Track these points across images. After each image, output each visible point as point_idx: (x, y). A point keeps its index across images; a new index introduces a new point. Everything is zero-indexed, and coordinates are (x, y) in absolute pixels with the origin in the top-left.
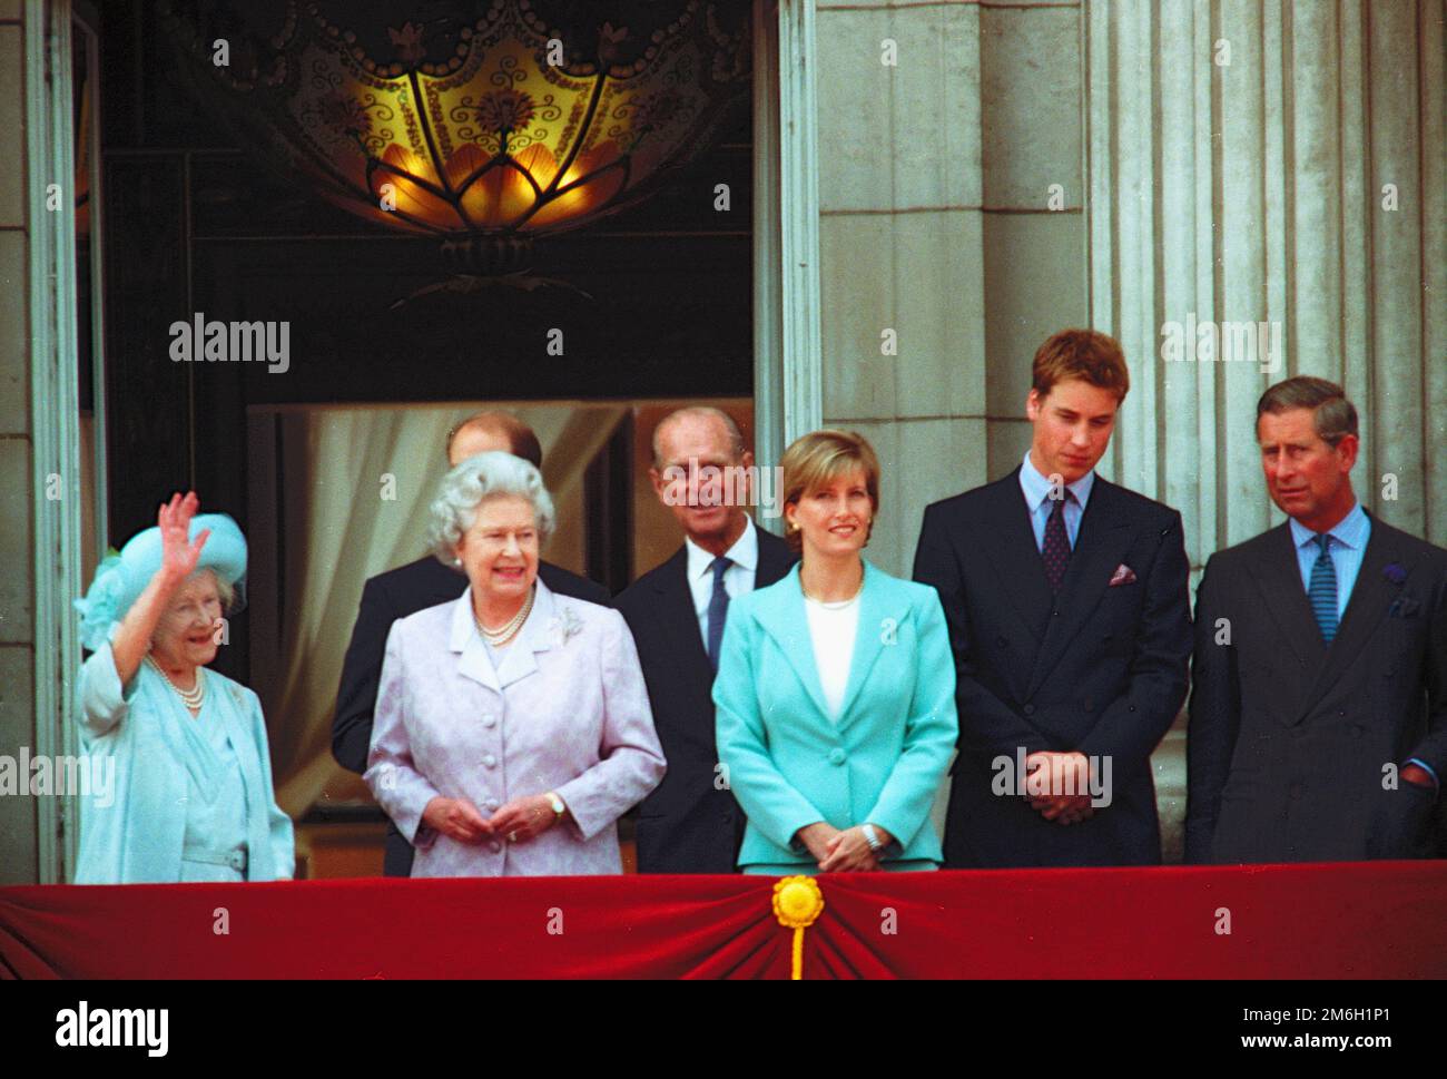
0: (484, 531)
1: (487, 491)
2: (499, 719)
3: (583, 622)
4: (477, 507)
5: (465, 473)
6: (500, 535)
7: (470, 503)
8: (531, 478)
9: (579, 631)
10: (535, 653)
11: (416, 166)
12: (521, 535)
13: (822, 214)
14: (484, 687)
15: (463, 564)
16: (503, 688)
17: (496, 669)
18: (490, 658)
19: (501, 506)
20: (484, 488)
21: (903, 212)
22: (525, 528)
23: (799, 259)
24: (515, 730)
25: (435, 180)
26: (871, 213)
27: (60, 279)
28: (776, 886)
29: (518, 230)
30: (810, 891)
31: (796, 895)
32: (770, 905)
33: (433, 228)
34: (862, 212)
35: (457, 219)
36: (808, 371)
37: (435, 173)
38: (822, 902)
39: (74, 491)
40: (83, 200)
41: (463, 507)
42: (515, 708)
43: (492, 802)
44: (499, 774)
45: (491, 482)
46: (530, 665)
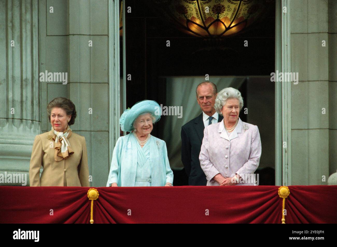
0: (228, 106)
1: (228, 97)
2: (229, 147)
3: (249, 127)
4: (226, 101)
5: (223, 93)
6: (231, 107)
7: (224, 99)
9: (248, 129)
10: (238, 133)
11: (198, 22)
12: (236, 107)
13: (291, 34)
14: (226, 139)
15: (222, 114)
16: (230, 140)
17: (229, 136)
18: (228, 134)
19: (232, 100)
20: (228, 96)
21: (310, 33)
23: (286, 44)
24: (232, 150)
25: (202, 25)
26: (302, 33)
27: (116, 47)
28: (279, 189)
29: (221, 36)
30: (287, 190)
31: (283, 191)
32: (277, 193)
33: (201, 36)
34: (300, 33)
35: (207, 34)
36: (287, 69)
37: (202, 23)
38: (289, 192)
39: (118, 96)
40: (121, 28)
41: (223, 100)
42: (233, 145)
43: (226, 166)
44: (228, 160)
45: (229, 95)
46: (236, 136)
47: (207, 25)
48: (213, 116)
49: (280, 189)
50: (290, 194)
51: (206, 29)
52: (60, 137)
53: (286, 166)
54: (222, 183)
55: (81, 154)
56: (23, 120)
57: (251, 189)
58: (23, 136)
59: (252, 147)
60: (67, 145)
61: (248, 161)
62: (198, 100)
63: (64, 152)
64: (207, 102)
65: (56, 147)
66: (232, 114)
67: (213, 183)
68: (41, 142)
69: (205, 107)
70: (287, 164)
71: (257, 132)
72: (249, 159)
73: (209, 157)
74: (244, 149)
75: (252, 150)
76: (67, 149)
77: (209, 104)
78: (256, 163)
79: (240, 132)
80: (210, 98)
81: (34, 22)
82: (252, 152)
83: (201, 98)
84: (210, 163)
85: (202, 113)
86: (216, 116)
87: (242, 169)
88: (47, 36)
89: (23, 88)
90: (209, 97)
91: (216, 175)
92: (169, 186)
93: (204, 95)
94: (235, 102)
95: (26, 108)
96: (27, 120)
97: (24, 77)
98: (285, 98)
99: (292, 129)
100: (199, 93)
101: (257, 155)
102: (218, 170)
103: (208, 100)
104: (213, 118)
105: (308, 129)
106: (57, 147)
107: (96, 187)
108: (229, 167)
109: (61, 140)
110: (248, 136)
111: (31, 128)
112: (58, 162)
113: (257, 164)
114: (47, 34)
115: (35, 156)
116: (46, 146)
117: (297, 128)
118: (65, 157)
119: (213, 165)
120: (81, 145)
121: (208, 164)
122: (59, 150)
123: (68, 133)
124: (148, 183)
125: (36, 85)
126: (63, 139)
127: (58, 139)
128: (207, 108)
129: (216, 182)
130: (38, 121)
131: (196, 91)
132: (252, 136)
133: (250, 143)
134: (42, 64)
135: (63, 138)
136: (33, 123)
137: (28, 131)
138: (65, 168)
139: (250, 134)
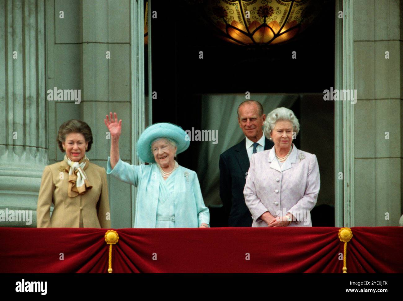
0: (277, 130)
1: (278, 118)
2: (281, 179)
3: (306, 156)
4: (275, 123)
6: (281, 131)
7: (273, 122)
8: (291, 115)
9: (304, 158)
10: (291, 163)
11: (240, 27)
12: (288, 131)
13: (354, 41)
14: (277, 170)
15: (272, 139)
16: (282, 172)
17: (280, 167)
18: (279, 164)
19: (282, 123)
20: (277, 118)
21: (377, 41)
22: (288, 129)
23: (348, 54)
24: (284, 183)
25: (246, 31)
26: (368, 41)
27: (140, 57)
28: (339, 230)
29: (269, 45)
30: (349, 232)
31: (345, 233)
32: (337, 236)
33: (244, 44)
34: (365, 41)
35: (251, 41)
36: (350, 85)
37: (246, 29)
38: (352, 235)
39: (143, 117)
40: (146, 35)
41: (271, 123)
42: (285, 177)
43: (276, 203)
44: (279, 195)
45: (279, 116)
46: (290, 166)
47: (251, 31)
48: (258, 142)
49: (341, 231)
50: (353, 237)
51: (250, 35)
52: (75, 168)
53: (348, 203)
54: (271, 223)
55: (101, 188)
56: (26, 147)
57: (305, 231)
58: (26, 166)
59: (308, 180)
60: (84, 178)
61: (303, 197)
62: (240, 122)
63: (80, 187)
64: (251, 125)
65: (70, 180)
66: (282, 139)
67: (260, 223)
68: (52, 174)
69: (249, 131)
70: (350, 201)
71: (316, 162)
72: (304, 195)
73: (255, 192)
74: (299, 183)
75: (308, 185)
76: (83, 183)
77: (253, 127)
78: (313, 200)
79: (295, 162)
80: (255, 120)
81: (39, 27)
82: (309, 186)
83: (244, 121)
84: (256, 198)
85: (245, 139)
86: (262, 141)
87: (295, 207)
88: (55, 44)
89: (26, 108)
90: (253, 119)
91: (263, 213)
92: (205, 227)
93: (247, 116)
94: (287, 125)
95: (29, 132)
96: (31, 147)
97: (27, 95)
98: (347, 121)
99: (355, 158)
100: (242, 114)
101: (314, 191)
102: (267, 207)
103: (253, 123)
104: (258, 144)
105: (375, 158)
106: (72, 180)
107: (116, 229)
108: (279, 204)
109: (76, 171)
110: (304, 167)
111: (35, 156)
112: (72, 198)
113: (314, 202)
114: (55, 42)
115: (44, 191)
116: (57, 179)
117: (361, 157)
118: (82, 193)
119: (260, 201)
120: (100, 178)
121: (254, 200)
122: (74, 183)
123: (84, 163)
124: (171, 222)
125: (42, 104)
126: (79, 171)
127: (73, 170)
128: (251, 132)
129: (263, 222)
130: (44, 148)
131: (238, 111)
132: (309, 167)
133: (306, 175)
134: (49, 78)
135: (79, 169)
136: (38, 150)
137: (32, 160)
138: (81, 206)
139: (306, 165)
